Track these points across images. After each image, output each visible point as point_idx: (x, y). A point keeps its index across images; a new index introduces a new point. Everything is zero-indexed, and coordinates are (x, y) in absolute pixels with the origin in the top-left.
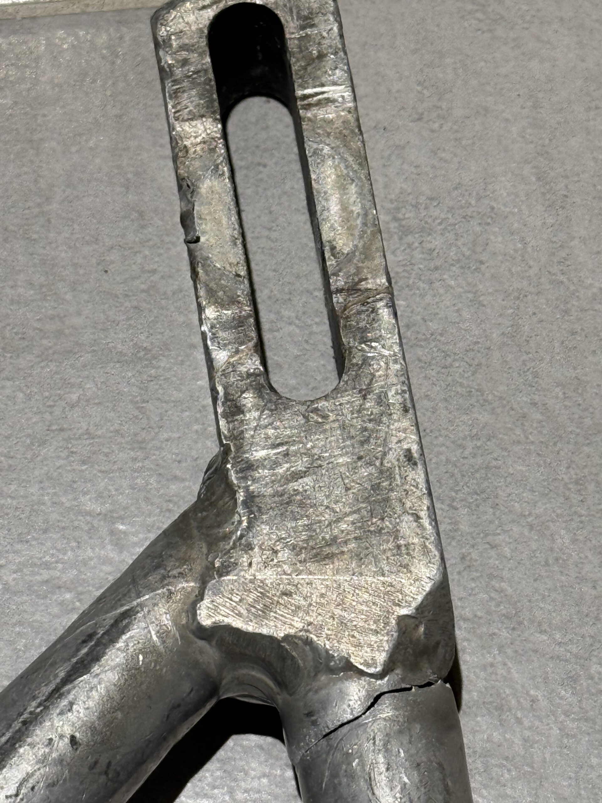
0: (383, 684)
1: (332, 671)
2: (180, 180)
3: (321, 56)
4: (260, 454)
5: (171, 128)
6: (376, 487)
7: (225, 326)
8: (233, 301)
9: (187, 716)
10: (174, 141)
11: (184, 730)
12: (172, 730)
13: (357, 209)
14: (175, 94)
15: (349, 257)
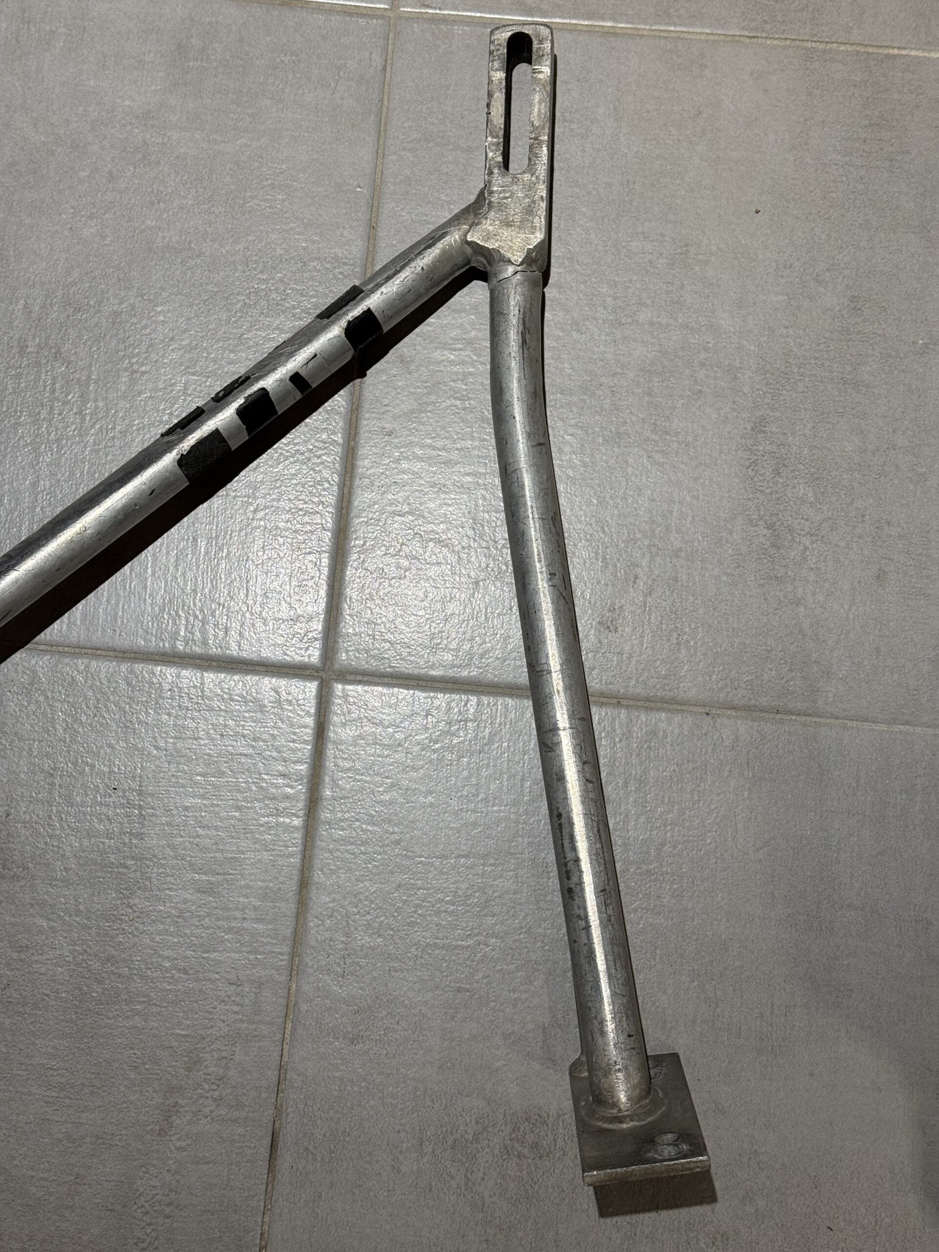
0: (519, 268)
1: (504, 262)
2: (489, 91)
3: (543, 55)
4: (495, 189)
5: (489, 73)
6: (530, 206)
7: (493, 144)
8: (497, 137)
9: (459, 269)
10: (489, 77)
11: (457, 274)
12: (454, 272)
13: (543, 111)
14: (493, 61)
15: (537, 128)
